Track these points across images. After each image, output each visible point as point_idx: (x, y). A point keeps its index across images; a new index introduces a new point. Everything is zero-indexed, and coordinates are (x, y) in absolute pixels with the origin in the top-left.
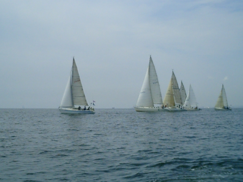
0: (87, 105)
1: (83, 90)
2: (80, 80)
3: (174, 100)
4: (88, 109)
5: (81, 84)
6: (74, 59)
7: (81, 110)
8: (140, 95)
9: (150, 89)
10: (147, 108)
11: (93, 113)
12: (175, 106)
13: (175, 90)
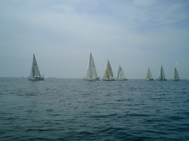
0: (41, 76)
1: (38, 69)
2: (37, 64)
3: (109, 75)
4: (42, 78)
5: (37, 66)
6: (34, 54)
7: (37, 79)
8: (86, 72)
9: (90, 70)
10: (89, 78)
11: (44, 80)
12: (109, 78)
13: (110, 70)
